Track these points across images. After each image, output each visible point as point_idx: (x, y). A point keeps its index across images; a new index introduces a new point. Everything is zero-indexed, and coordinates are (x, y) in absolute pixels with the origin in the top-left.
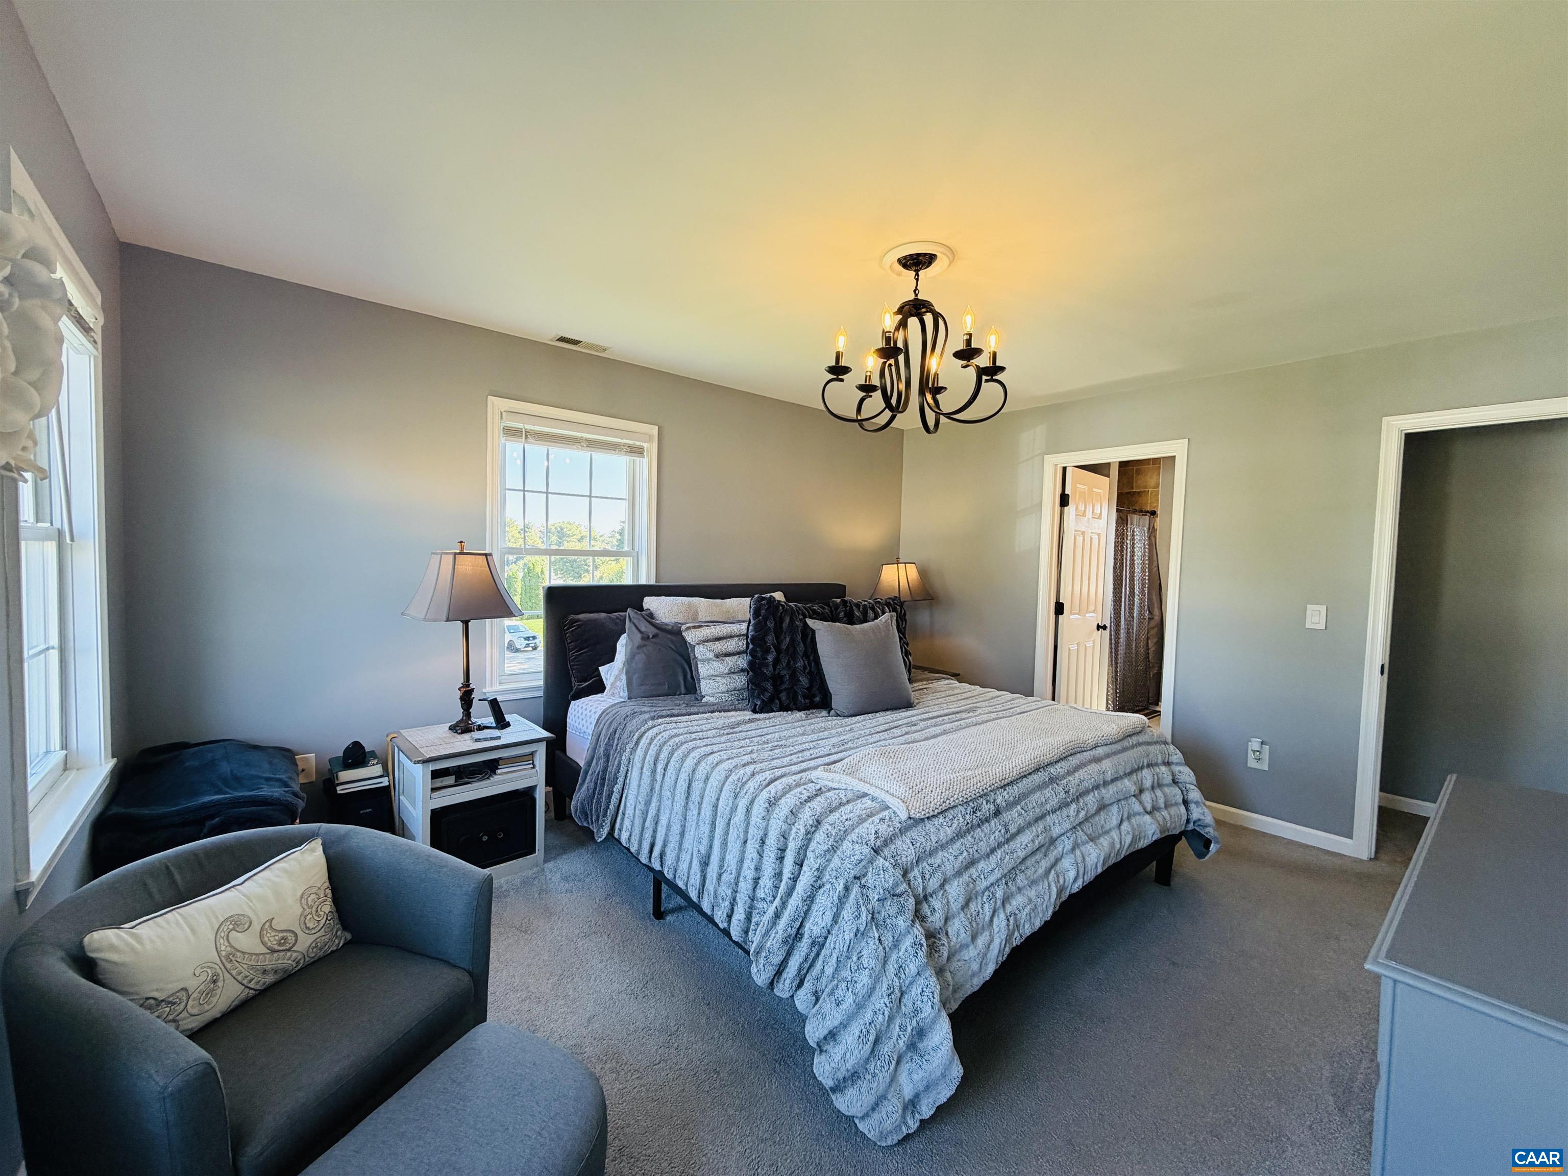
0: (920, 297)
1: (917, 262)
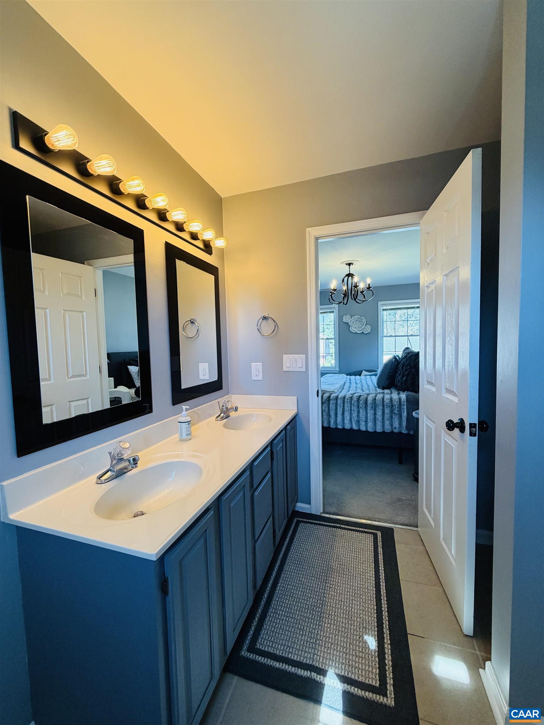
1: (349, 264)
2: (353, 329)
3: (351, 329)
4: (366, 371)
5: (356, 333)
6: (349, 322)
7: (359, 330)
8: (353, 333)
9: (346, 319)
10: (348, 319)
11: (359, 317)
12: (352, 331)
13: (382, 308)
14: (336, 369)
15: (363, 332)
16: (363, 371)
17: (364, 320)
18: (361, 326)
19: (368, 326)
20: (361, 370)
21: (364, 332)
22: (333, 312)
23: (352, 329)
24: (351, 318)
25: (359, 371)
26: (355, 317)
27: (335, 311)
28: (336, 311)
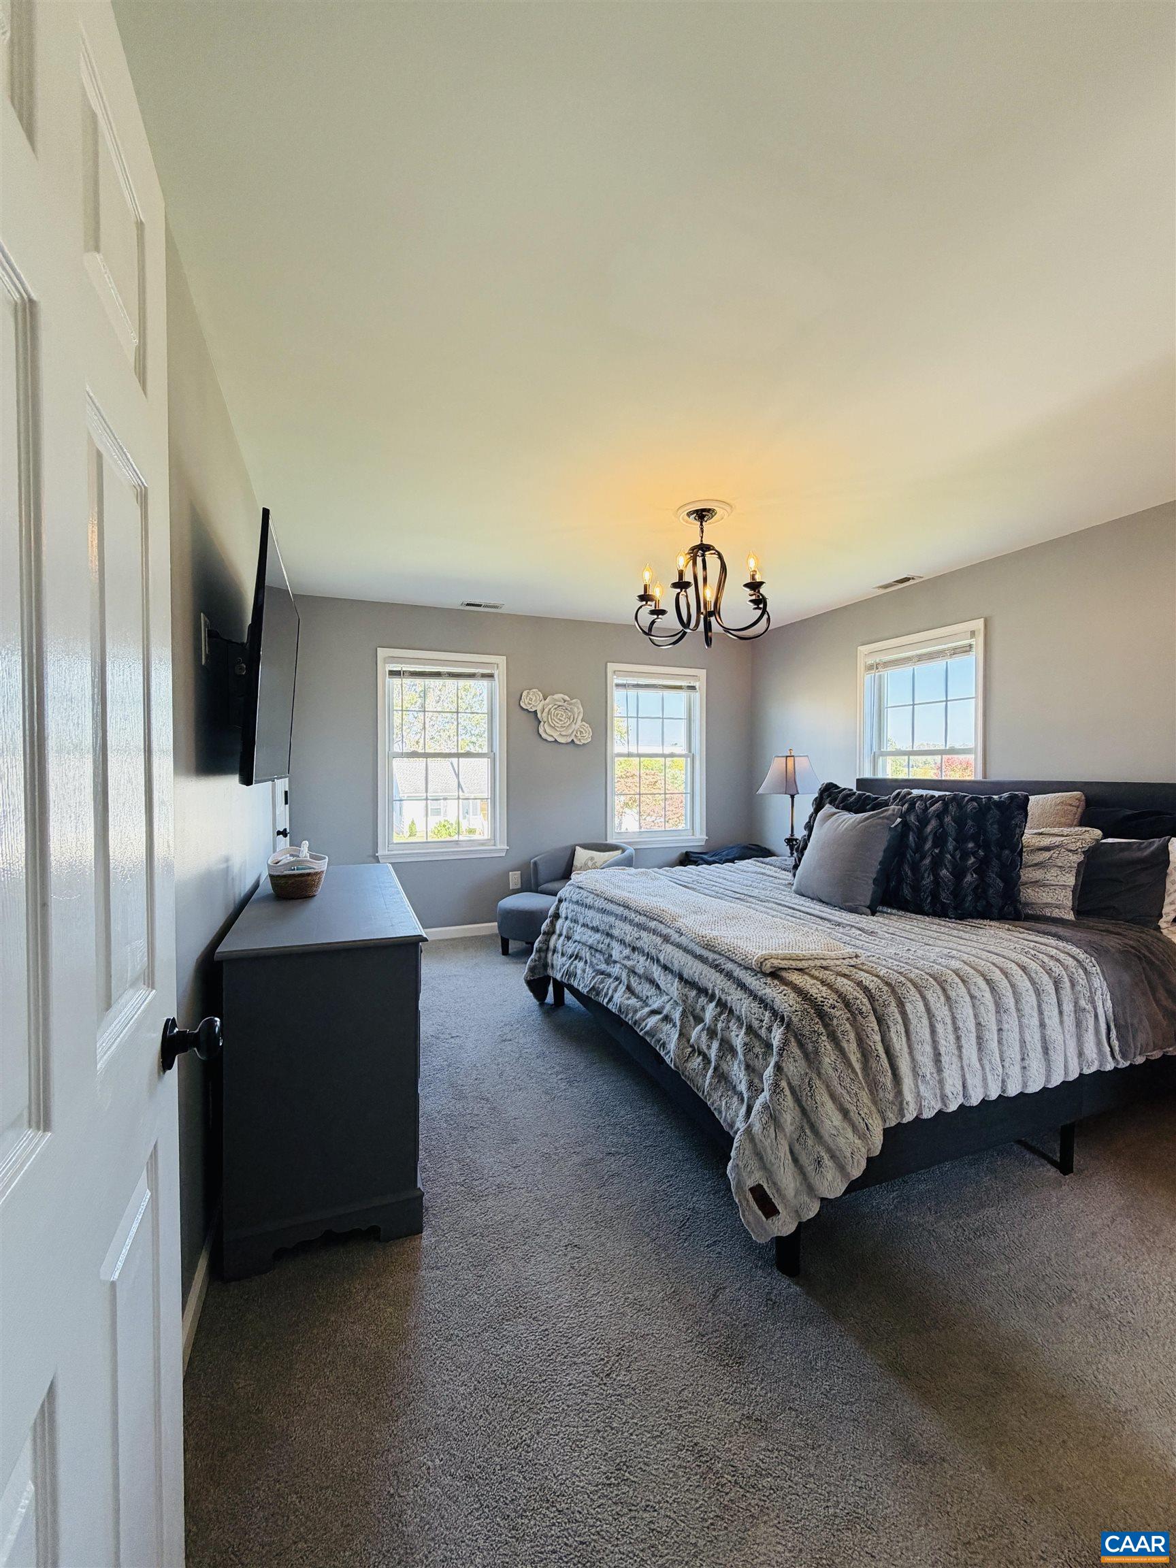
0: (704, 542)
1: (702, 515)
2: (547, 731)
3: (541, 731)
4: (586, 847)
5: (556, 741)
6: (539, 709)
7: (564, 733)
8: (546, 740)
9: (532, 700)
10: (536, 701)
11: (567, 698)
12: (544, 735)
13: (617, 681)
14: (499, 847)
15: (573, 740)
16: (578, 848)
17: (578, 708)
18: (569, 723)
19: (586, 725)
20: (571, 842)
21: (575, 740)
22: (491, 676)
23: (545, 731)
24: (545, 700)
25: (566, 848)
26: (556, 696)
27: (496, 676)
28: (500, 673)
